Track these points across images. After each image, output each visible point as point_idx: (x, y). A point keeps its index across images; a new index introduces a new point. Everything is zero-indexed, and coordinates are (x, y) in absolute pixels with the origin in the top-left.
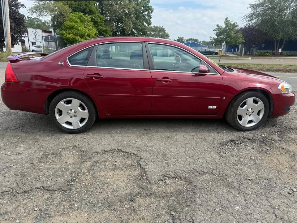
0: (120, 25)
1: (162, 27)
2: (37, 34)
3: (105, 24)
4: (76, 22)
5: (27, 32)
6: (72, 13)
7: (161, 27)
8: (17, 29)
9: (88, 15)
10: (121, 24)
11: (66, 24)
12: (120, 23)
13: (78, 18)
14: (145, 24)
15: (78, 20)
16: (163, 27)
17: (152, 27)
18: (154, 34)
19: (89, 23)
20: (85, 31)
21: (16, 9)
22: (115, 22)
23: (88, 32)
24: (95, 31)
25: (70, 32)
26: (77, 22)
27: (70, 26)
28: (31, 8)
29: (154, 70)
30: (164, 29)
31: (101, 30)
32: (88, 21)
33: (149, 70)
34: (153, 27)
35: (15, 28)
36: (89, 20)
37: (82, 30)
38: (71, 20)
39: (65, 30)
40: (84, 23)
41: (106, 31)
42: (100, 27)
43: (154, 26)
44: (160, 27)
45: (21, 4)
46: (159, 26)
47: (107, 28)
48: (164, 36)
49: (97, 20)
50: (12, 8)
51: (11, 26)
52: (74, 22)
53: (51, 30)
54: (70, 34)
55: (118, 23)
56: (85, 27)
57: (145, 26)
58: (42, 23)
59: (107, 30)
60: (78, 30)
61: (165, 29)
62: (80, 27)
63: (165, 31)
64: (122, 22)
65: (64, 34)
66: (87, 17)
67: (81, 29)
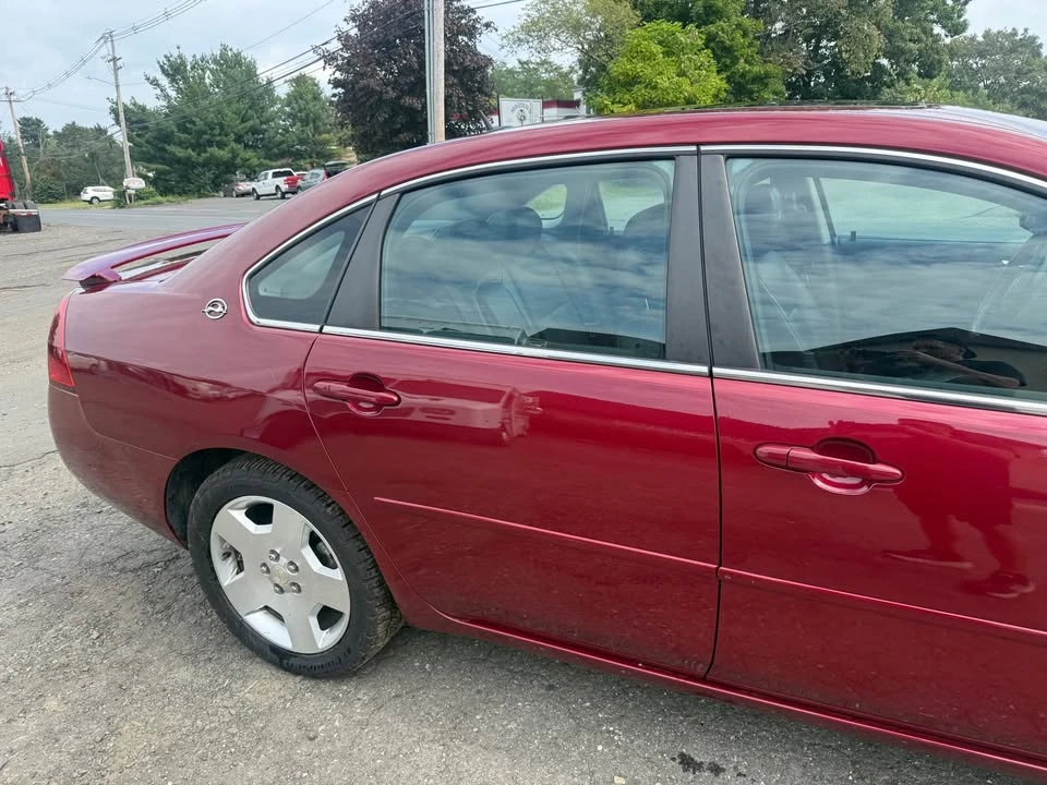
0: (826, 47)
1: (1026, 30)
2: (528, 116)
3: (760, 53)
4: (649, 59)
5: (497, 111)
6: (639, 26)
7: (1021, 31)
8: (467, 103)
9: (697, 27)
10: (833, 44)
11: (615, 69)
12: (829, 41)
13: (660, 43)
14: (937, 29)
15: (657, 49)
16: (1030, 33)
17: (973, 39)
18: (984, 66)
19: (695, 57)
20: (679, 89)
21: (470, 40)
22: (807, 40)
23: (688, 89)
24: (716, 82)
25: (627, 96)
26: (651, 57)
27: (628, 75)
28: (512, 30)
29: (749, 366)
30: (1034, 39)
31: (743, 75)
32: (692, 50)
33: (705, 369)
34: (980, 39)
35: (459, 103)
36: (698, 45)
37: (667, 84)
38: (636, 54)
39: (611, 91)
40: (678, 56)
41: (761, 80)
42: (742, 65)
43: (987, 35)
44: (1014, 33)
45: (484, 21)
46: (1009, 31)
47: (770, 67)
48: (1030, 71)
49: (733, 40)
50: (460, 37)
51: (448, 98)
52: (643, 60)
53: (578, 96)
54: (625, 105)
55: (818, 42)
56: (682, 74)
57: (937, 38)
58: (561, 75)
59: (768, 75)
60: (655, 88)
61: (1039, 41)
62: (660, 73)
63: (1040, 46)
64: (836, 36)
65: (606, 106)
66: (691, 36)
67: (663, 82)
